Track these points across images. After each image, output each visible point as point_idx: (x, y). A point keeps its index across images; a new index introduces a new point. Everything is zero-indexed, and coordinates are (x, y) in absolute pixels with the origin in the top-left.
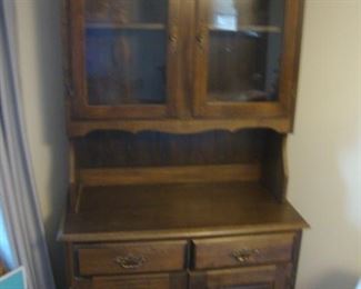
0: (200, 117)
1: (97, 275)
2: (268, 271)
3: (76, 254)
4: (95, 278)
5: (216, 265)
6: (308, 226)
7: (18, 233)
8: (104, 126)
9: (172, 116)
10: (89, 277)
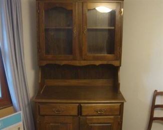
0: (85, 60)
1: (47, 115)
2: (110, 118)
3: (39, 106)
4: (46, 117)
5: (90, 114)
6: (126, 102)
7: (20, 101)
8: (51, 62)
9: (75, 59)
10: (44, 116)
